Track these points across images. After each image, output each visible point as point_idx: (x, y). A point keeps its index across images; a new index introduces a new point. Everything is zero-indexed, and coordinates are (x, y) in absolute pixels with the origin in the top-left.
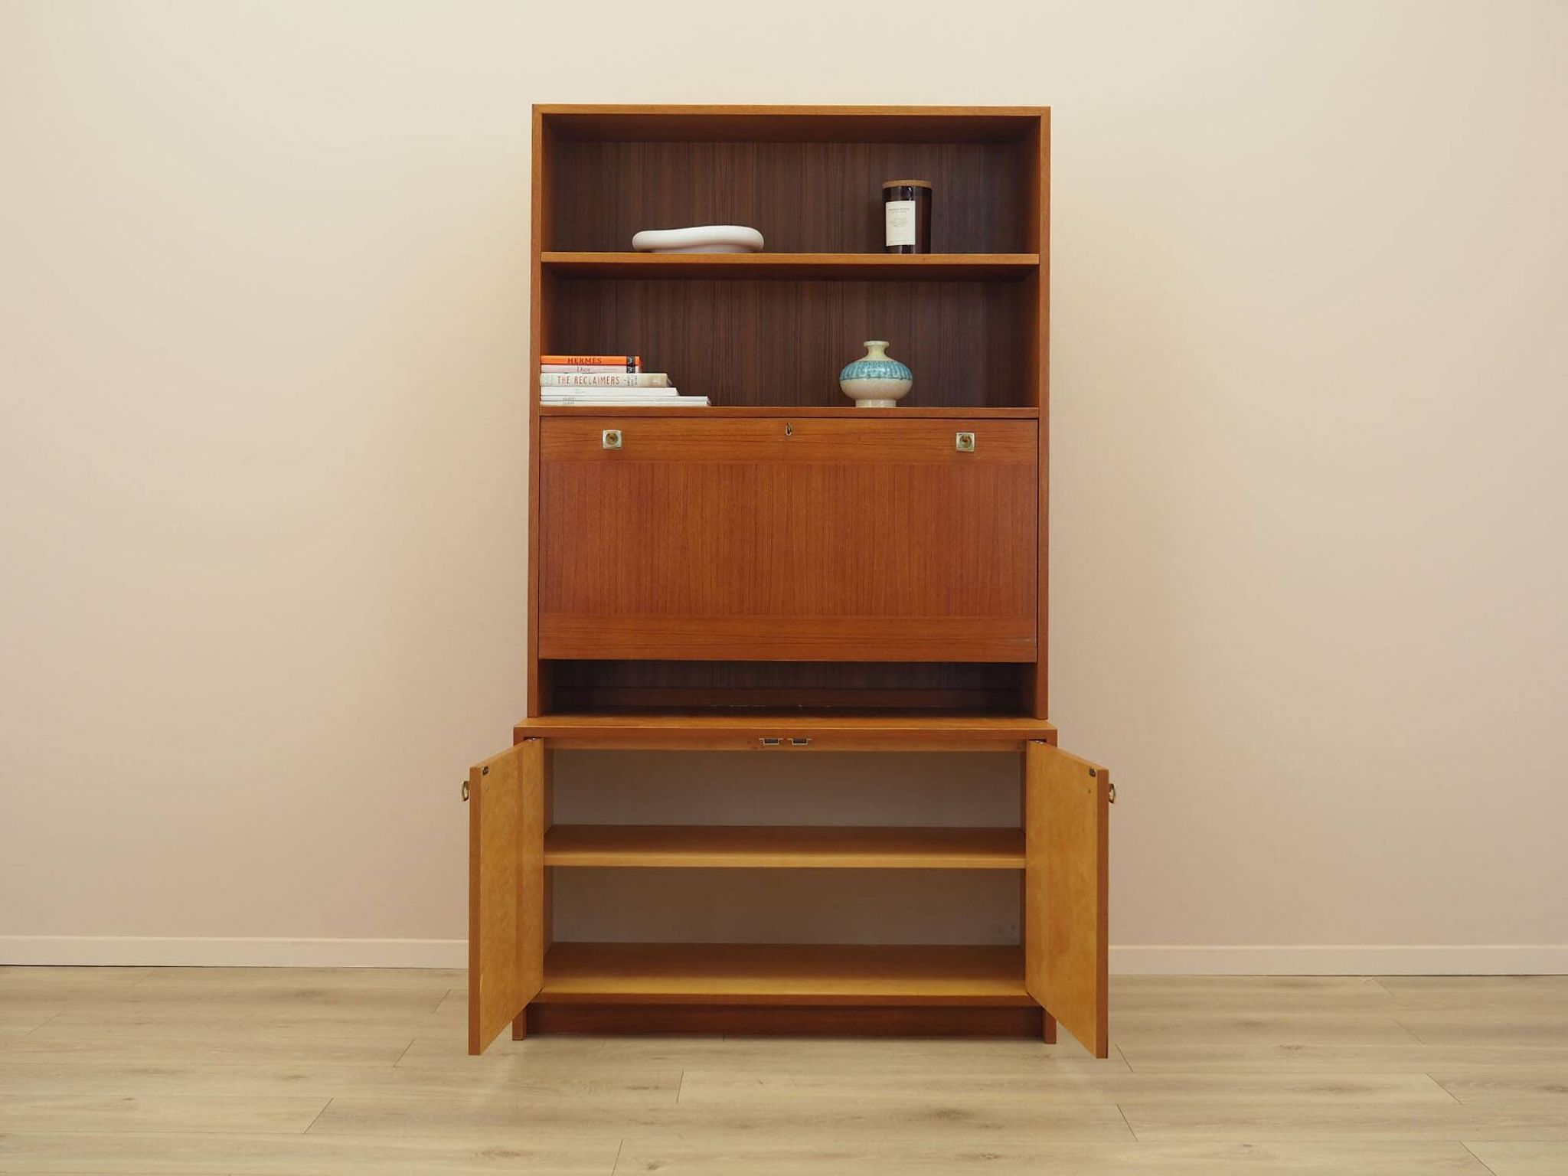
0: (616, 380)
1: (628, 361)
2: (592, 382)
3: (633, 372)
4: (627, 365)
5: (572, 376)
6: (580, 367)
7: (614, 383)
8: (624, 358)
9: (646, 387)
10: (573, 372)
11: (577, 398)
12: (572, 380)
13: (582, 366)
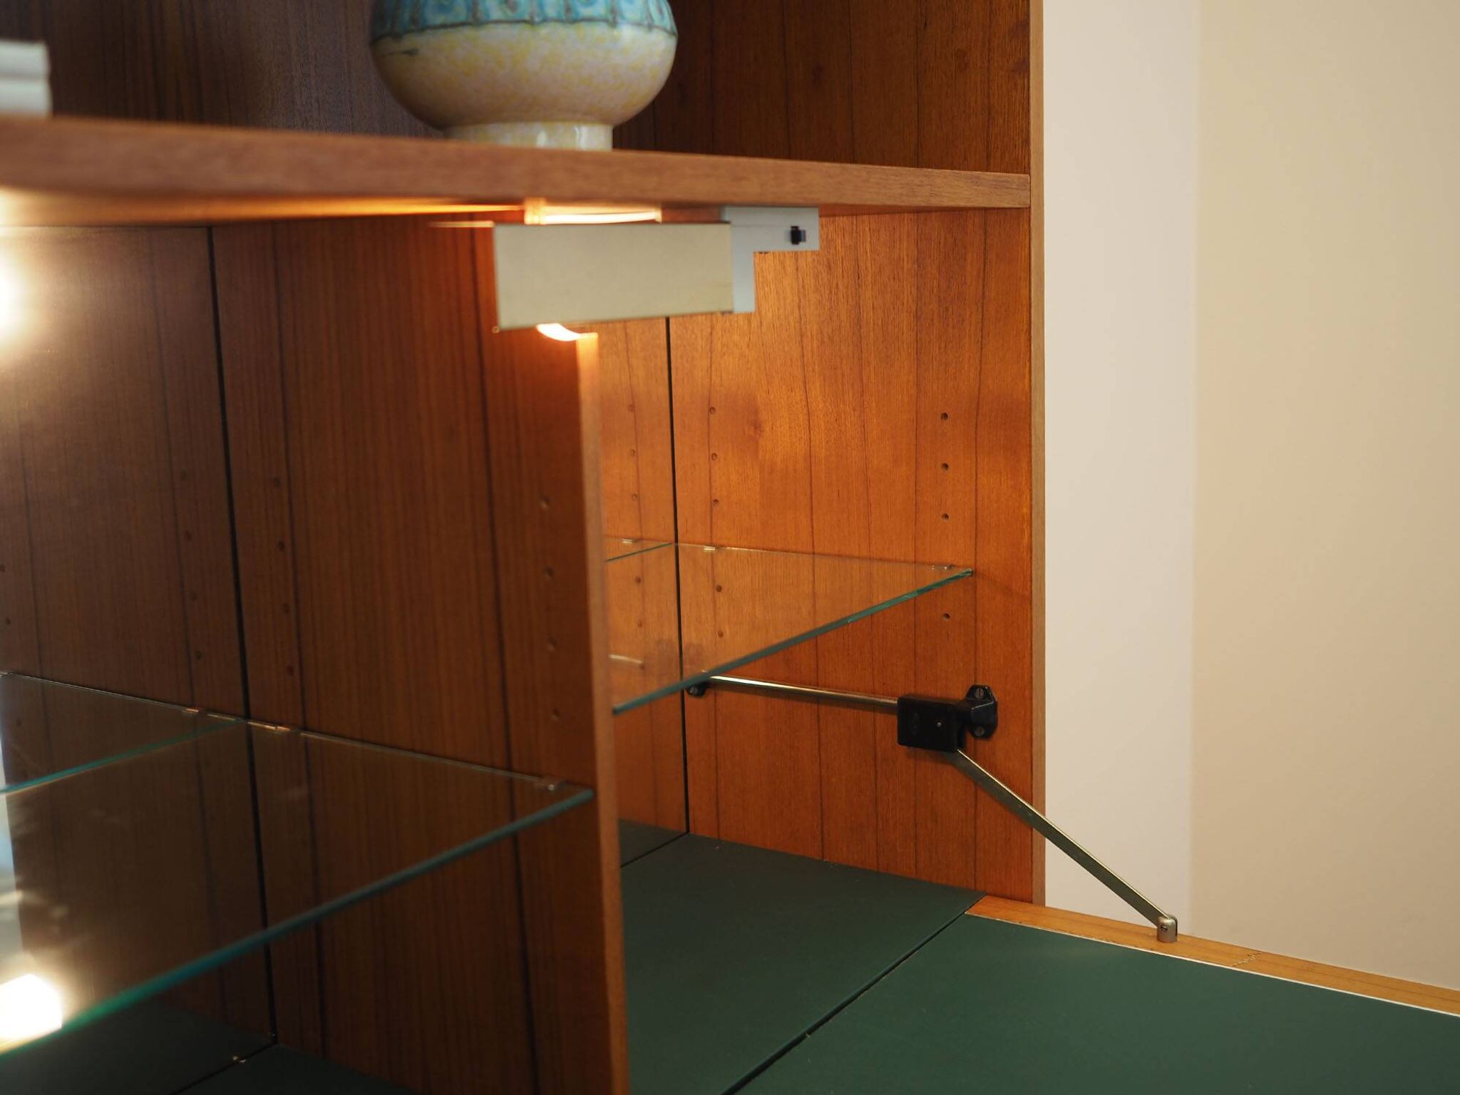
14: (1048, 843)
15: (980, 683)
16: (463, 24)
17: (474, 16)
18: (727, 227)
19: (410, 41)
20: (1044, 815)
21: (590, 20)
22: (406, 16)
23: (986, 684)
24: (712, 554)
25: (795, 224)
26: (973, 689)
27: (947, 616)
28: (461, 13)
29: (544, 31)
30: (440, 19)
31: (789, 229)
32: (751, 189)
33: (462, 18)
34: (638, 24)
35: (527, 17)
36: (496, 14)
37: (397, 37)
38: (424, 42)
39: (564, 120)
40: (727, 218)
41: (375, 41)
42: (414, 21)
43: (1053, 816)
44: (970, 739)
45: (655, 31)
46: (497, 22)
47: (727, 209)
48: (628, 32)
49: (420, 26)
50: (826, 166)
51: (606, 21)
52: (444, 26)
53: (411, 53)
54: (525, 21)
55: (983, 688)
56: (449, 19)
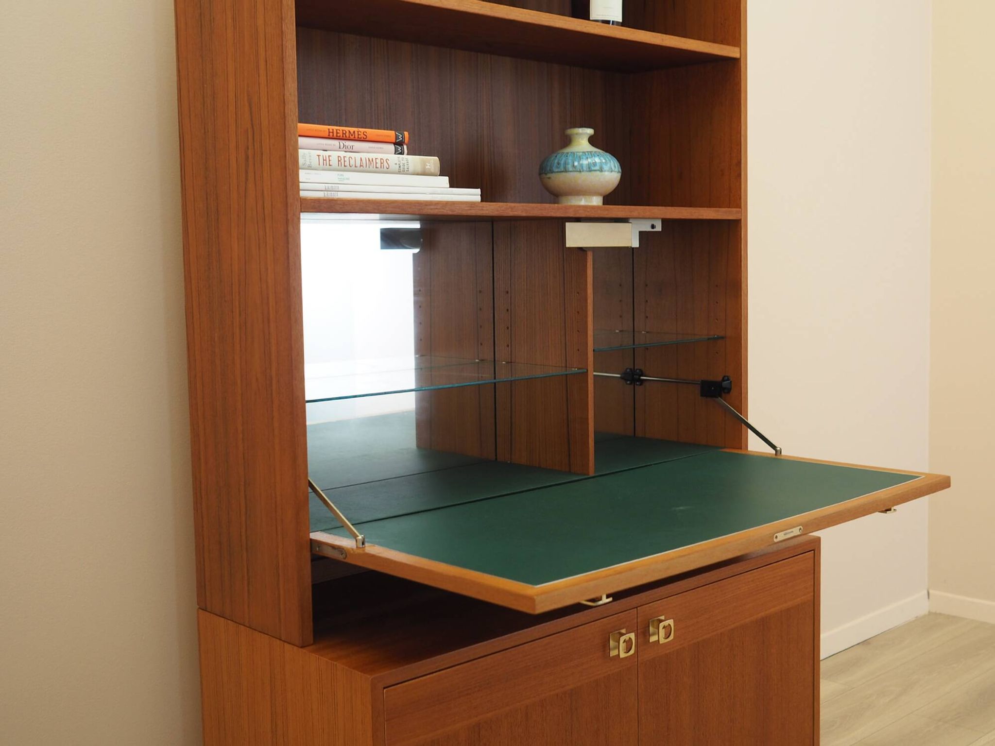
0: (385, 163)
1: (396, 137)
2: (358, 164)
3: (402, 153)
4: (395, 144)
5: (334, 155)
6: (342, 142)
7: (382, 169)
8: (392, 133)
9: (418, 174)
10: (335, 151)
11: (341, 187)
12: (334, 162)
13: (344, 142)
14: (749, 430)
15: (727, 375)
16: (562, 172)
17: (565, 170)
18: (630, 224)
19: (549, 175)
20: (747, 420)
21: (595, 170)
22: (548, 169)
23: (728, 375)
24: (645, 334)
25: (653, 223)
26: (725, 376)
27: (717, 353)
28: (562, 169)
29: (583, 173)
30: (557, 170)
31: (651, 225)
32: (635, 214)
33: (562, 170)
34: (608, 171)
35: (578, 170)
36: (571, 169)
37: (546, 174)
38: (553, 176)
39: (588, 195)
40: (630, 221)
41: (540, 174)
42: (550, 170)
43: (750, 421)
44: (723, 395)
45: (613, 173)
46: (571, 171)
47: (631, 219)
48: (607, 174)
49: (552, 172)
50: (660, 208)
51: (599, 170)
52: (558, 172)
53: (549, 178)
54: (578, 171)
55: (727, 376)
56: (559, 170)
